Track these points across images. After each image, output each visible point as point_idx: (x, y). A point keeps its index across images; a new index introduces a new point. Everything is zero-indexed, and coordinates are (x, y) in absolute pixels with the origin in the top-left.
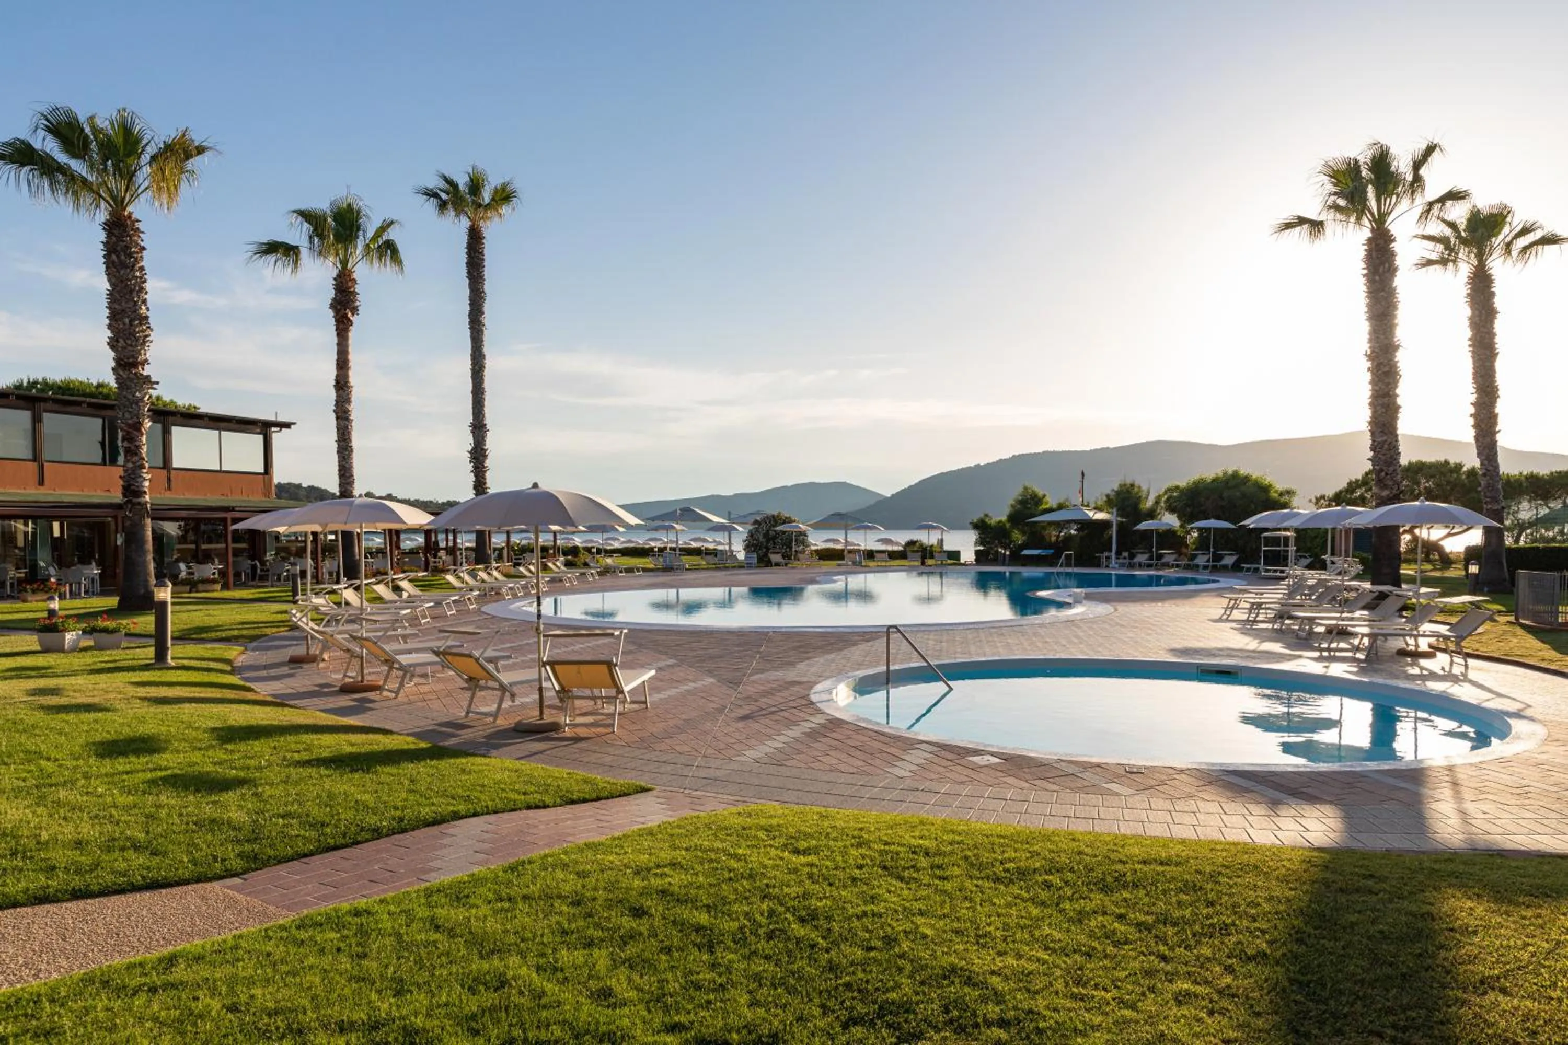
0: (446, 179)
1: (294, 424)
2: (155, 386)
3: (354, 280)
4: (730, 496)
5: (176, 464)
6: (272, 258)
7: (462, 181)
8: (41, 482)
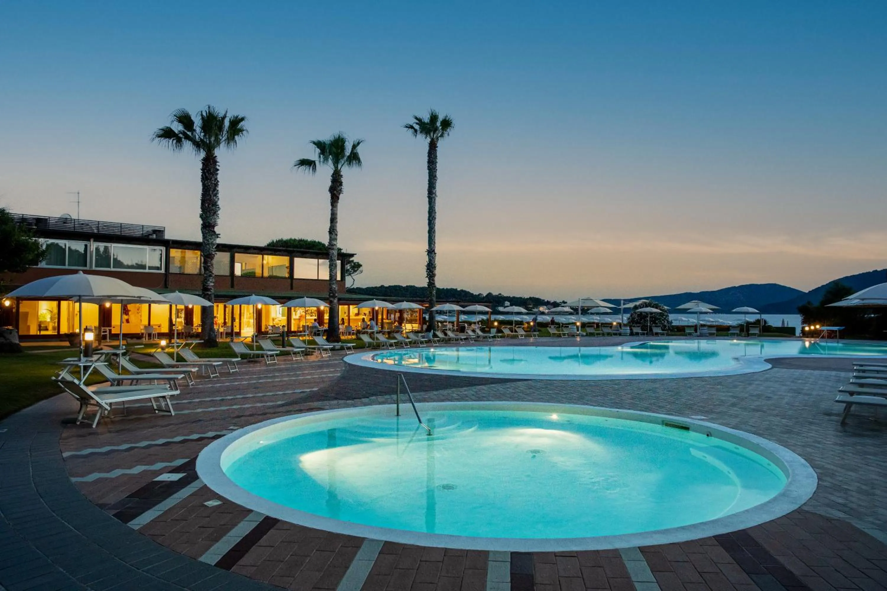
0: (416, 118)
1: (356, 254)
2: (219, 236)
3: (342, 176)
4: (698, 293)
5: (295, 277)
6: (303, 167)
7: (426, 118)
8: (232, 286)
